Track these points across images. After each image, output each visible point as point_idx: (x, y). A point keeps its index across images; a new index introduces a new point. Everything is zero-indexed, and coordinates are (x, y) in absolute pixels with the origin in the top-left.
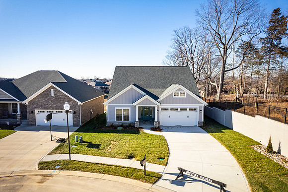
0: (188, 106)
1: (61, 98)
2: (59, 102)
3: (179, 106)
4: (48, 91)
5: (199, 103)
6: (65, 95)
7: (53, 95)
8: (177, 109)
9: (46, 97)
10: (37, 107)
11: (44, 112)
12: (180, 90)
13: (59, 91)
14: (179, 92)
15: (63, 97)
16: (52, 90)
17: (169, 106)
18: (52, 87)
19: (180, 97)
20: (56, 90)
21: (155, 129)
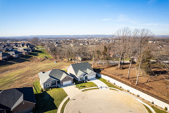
1: (69, 78)
5: (95, 73)
8: (91, 75)
9: (66, 78)
11: (65, 82)
21: (89, 80)
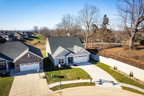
0: (84, 55)
1: (33, 58)
2: (32, 59)
3: (81, 55)
4: (26, 55)
5: (88, 53)
6: (35, 56)
7: (29, 56)
8: (81, 56)
9: (25, 58)
10: (21, 63)
11: (24, 65)
12: (82, 49)
13: (32, 54)
14: (82, 50)
15: (34, 57)
16: (29, 54)
17: (78, 56)
18: (28, 53)
19: (82, 52)
20: (30, 54)
21: (75, 65)
